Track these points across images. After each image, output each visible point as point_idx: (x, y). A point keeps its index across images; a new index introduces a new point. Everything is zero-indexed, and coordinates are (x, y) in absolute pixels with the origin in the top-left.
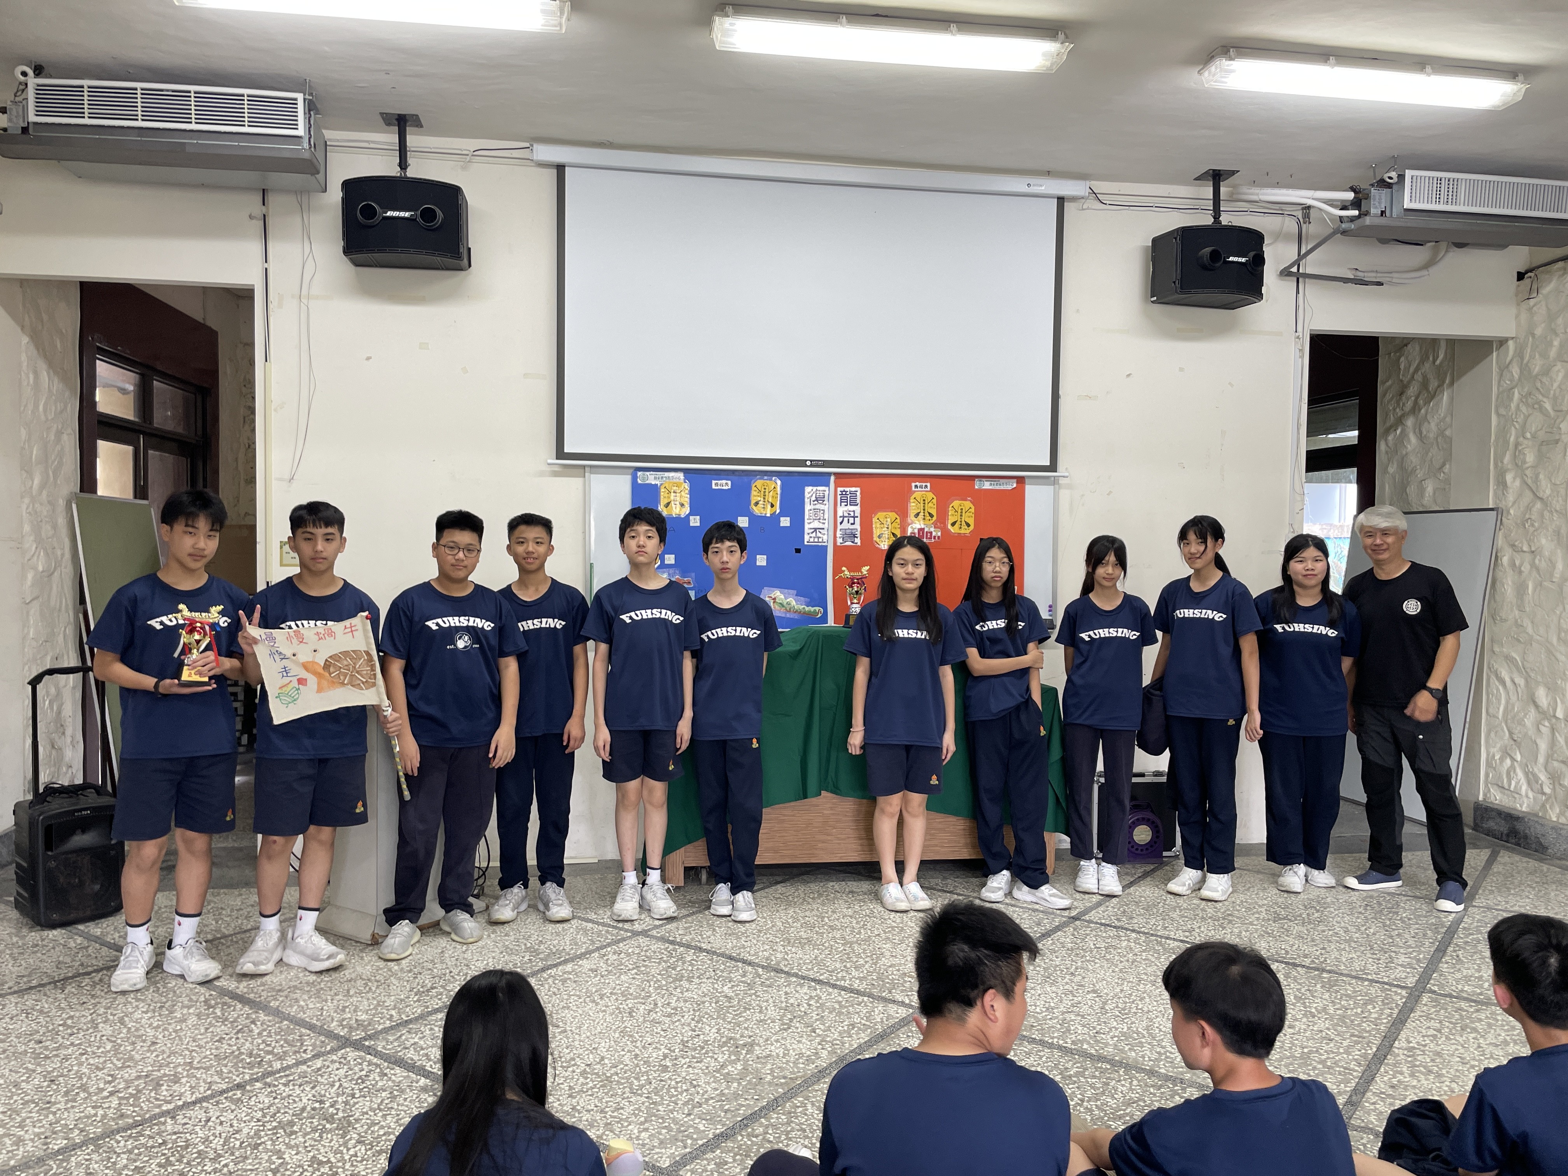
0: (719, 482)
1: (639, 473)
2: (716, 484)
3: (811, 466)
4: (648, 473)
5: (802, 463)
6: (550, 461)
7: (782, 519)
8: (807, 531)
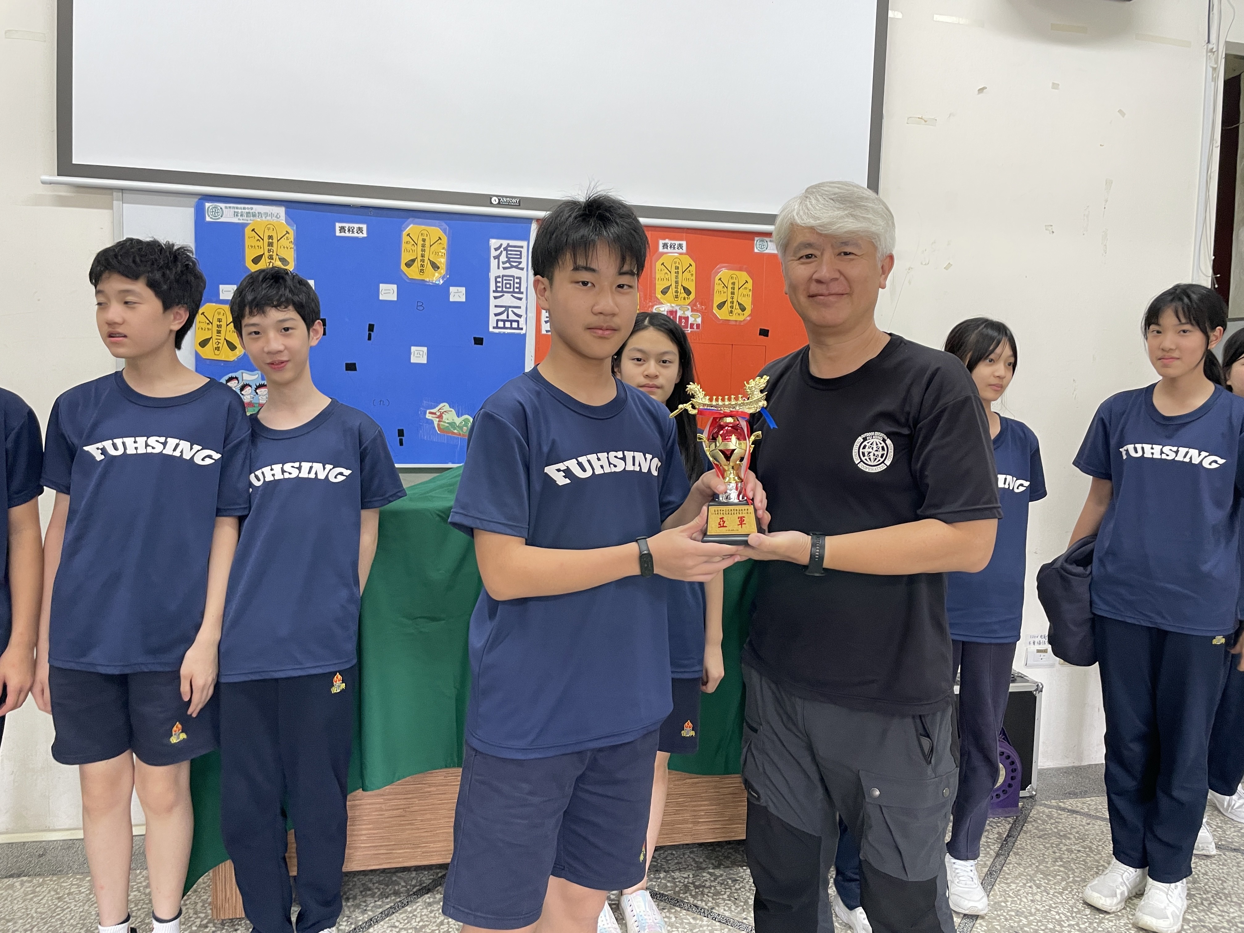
0: (347, 225)
1: (207, 205)
2: (342, 229)
3: (500, 205)
4: (223, 205)
5: (485, 200)
6: (46, 178)
7: (452, 289)
8: (493, 310)
